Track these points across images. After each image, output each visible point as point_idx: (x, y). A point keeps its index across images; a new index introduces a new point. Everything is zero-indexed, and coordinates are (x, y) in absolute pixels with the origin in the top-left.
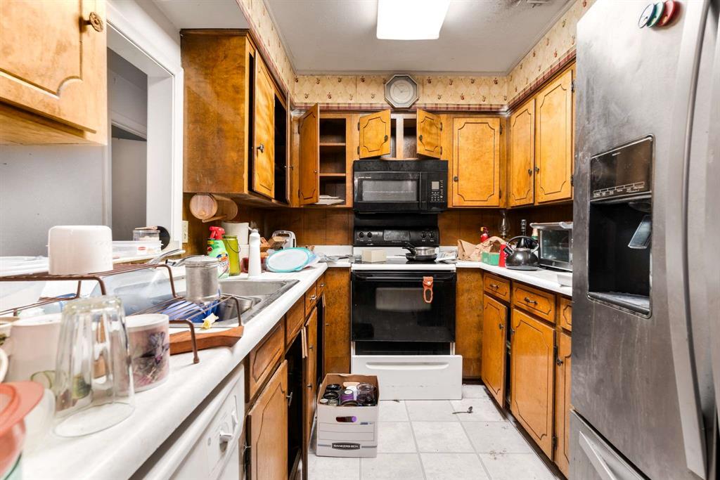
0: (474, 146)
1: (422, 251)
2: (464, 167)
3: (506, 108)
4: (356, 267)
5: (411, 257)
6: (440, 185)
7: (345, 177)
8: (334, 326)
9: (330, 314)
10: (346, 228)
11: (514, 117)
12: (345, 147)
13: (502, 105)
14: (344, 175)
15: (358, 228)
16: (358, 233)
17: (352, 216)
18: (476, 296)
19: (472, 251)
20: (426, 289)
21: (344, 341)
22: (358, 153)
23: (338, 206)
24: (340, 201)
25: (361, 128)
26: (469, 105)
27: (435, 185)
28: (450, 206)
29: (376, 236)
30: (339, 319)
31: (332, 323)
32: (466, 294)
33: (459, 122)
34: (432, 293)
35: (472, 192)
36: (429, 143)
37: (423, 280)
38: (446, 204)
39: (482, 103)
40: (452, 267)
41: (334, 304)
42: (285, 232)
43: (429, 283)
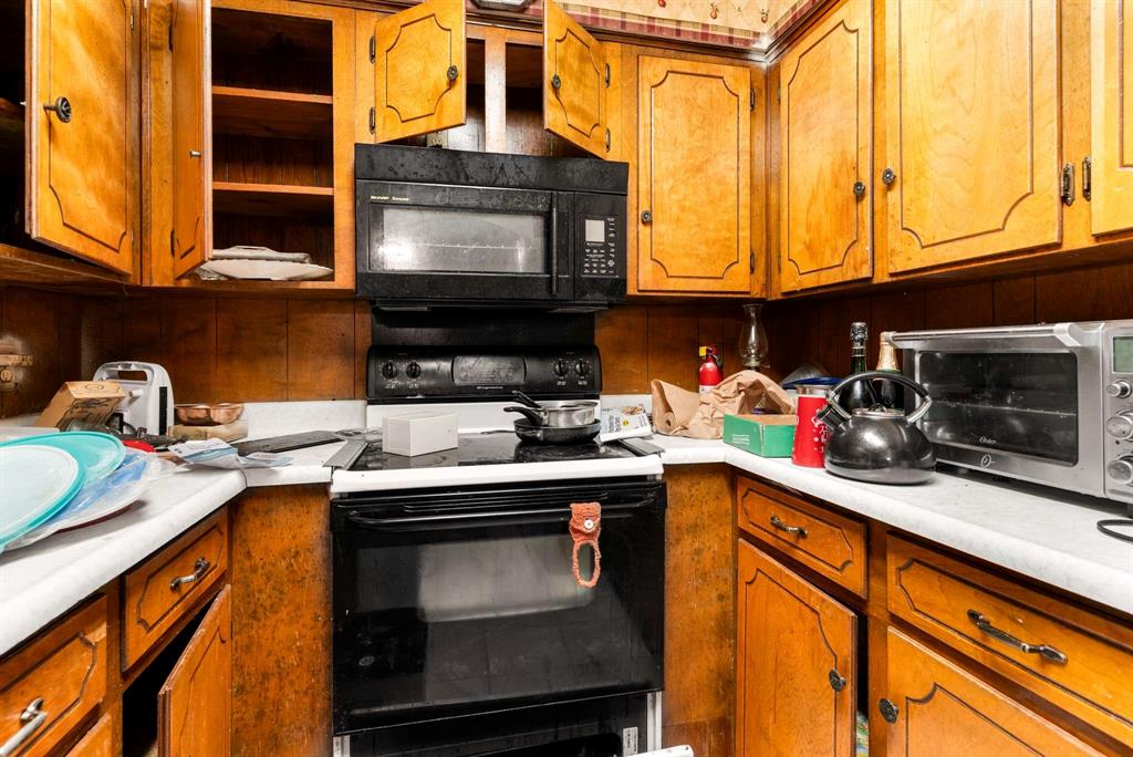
0: (692, 133)
1: (560, 415)
2: (666, 187)
3: (765, 42)
4: (347, 482)
5: (529, 433)
6: (607, 232)
7: (331, 198)
8: (273, 683)
9: (260, 646)
10: (346, 351)
11: (791, 59)
12: (330, 107)
13: (757, 34)
14: (325, 191)
15: (383, 351)
16: (381, 366)
17: (366, 319)
18: (715, 542)
19: (693, 411)
20: (578, 542)
21: (311, 730)
22: (373, 128)
23: (309, 285)
24: (319, 270)
25: (380, 51)
26: (679, 22)
27: (595, 231)
28: (631, 291)
29: (433, 374)
30: (292, 659)
31: (265, 676)
32: (687, 540)
33: (655, 66)
34: (598, 556)
35: (687, 255)
36: (577, 110)
37: (569, 514)
38: (623, 282)
39: (710, 21)
40: (650, 466)
41: (274, 609)
42: (134, 366)
43: (590, 525)
